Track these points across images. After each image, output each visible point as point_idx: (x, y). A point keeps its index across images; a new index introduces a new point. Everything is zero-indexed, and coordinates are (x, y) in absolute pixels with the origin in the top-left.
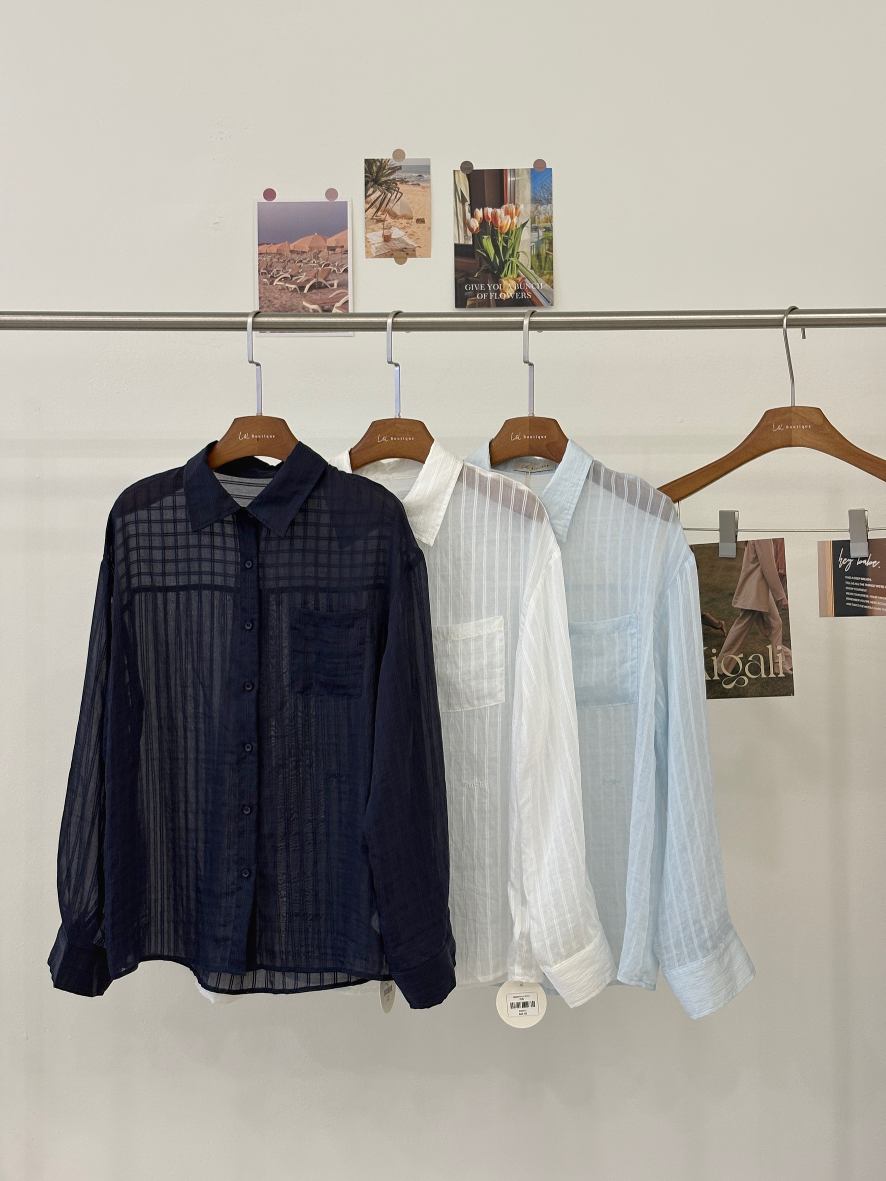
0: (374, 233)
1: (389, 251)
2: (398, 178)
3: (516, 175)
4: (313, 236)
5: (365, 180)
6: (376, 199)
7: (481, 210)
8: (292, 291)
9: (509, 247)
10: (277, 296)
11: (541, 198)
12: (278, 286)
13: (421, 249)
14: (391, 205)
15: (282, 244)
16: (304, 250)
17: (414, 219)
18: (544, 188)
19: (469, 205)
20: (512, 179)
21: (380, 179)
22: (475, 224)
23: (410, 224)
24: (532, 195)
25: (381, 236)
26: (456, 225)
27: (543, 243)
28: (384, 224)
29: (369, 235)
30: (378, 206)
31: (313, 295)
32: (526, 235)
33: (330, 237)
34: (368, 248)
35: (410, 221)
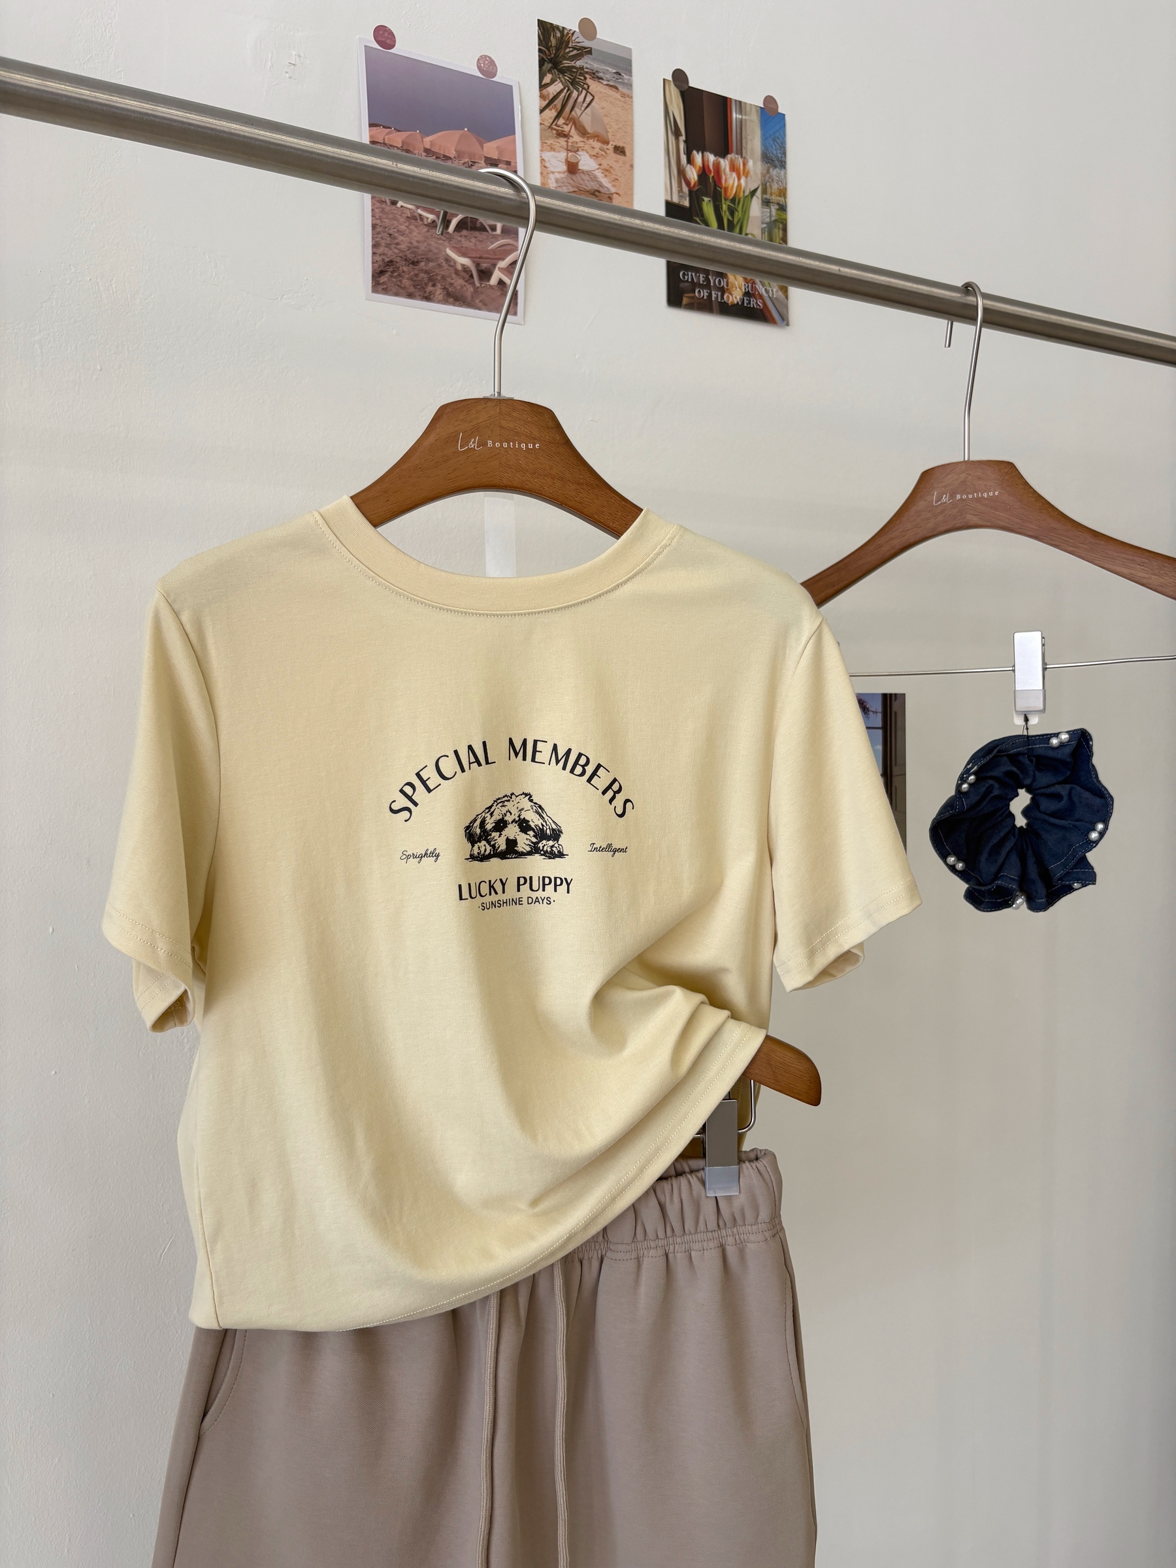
0: (553, 153)
1: (577, 190)
2: (587, 68)
3: (743, 113)
4: (461, 132)
5: (539, 56)
6: (555, 94)
7: (700, 154)
8: (428, 225)
9: (735, 222)
10: (403, 228)
11: (774, 156)
12: (405, 212)
13: (620, 198)
14: (577, 111)
15: (411, 133)
16: (447, 155)
17: (610, 145)
18: (776, 142)
19: (685, 142)
20: (738, 116)
21: (561, 62)
22: (693, 174)
23: (606, 153)
24: (763, 148)
25: (564, 161)
26: (668, 170)
27: (776, 227)
28: (567, 142)
29: (548, 155)
30: (559, 107)
31: (463, 239)
32: (756, 208)
33: (489, 141)
34: (544, 177)
35: (605, 147)
